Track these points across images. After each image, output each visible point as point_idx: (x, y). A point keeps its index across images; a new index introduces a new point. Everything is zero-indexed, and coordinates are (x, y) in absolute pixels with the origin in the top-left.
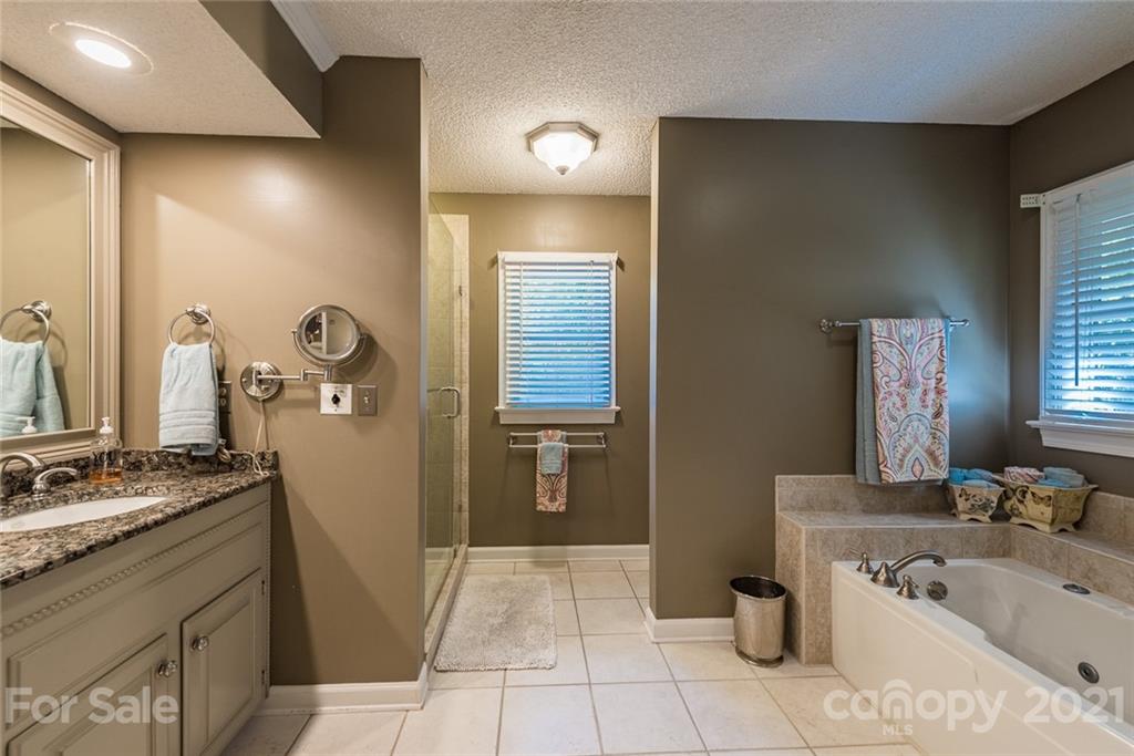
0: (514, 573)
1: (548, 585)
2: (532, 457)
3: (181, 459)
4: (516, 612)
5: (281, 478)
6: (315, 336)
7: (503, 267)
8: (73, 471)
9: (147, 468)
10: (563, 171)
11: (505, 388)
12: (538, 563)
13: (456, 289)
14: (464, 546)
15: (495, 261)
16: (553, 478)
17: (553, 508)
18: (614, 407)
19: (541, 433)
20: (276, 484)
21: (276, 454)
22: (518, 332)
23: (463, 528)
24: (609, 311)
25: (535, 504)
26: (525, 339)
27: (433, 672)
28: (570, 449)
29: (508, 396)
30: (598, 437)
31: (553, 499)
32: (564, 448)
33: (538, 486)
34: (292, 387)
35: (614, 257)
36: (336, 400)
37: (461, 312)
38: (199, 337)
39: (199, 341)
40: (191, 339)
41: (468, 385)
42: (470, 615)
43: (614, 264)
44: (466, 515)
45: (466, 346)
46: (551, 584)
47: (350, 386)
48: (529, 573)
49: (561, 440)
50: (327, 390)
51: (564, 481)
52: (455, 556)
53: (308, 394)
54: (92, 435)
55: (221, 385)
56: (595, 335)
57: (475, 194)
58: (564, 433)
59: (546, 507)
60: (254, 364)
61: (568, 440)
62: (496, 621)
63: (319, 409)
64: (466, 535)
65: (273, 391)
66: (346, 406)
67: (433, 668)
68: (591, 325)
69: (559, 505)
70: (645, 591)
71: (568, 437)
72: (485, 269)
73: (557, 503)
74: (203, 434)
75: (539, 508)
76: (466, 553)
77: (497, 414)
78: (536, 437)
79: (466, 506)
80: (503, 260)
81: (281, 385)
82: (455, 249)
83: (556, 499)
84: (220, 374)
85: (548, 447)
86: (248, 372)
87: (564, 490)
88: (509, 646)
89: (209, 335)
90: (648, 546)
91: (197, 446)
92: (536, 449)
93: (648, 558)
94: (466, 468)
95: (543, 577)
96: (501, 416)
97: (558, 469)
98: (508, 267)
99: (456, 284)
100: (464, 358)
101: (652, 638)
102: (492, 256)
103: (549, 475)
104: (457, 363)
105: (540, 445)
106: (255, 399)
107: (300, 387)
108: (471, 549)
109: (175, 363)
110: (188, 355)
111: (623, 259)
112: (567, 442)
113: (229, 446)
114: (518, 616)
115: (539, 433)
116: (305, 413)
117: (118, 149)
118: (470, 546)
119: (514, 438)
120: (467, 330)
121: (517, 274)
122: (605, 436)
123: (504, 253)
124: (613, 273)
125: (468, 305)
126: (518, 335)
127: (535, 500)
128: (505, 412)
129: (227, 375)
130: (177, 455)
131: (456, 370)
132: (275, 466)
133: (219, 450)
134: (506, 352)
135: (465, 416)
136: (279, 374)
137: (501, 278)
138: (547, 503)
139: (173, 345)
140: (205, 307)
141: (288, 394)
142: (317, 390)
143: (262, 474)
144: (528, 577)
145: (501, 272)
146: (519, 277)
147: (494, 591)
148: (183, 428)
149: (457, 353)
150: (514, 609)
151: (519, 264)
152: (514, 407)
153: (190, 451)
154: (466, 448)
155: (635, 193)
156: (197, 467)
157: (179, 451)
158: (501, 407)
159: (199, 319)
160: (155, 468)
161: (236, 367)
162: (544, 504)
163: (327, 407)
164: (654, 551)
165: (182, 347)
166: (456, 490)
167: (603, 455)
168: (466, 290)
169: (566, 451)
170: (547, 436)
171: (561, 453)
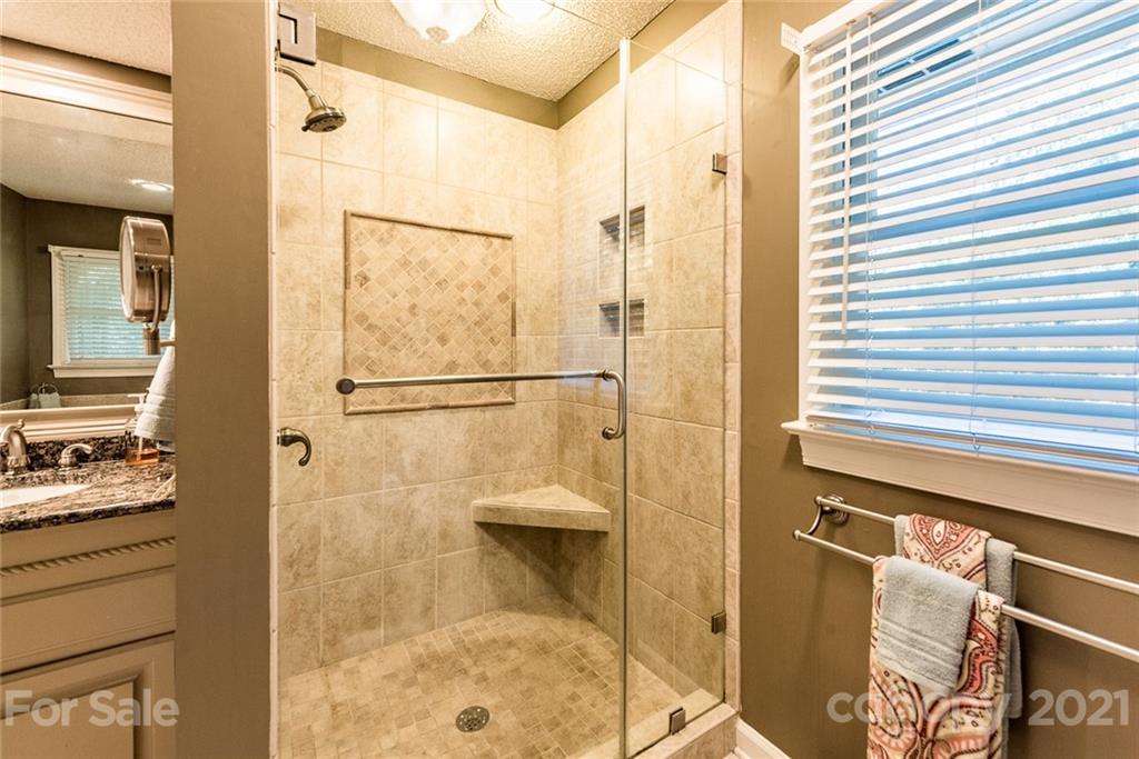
19: (908, 523)
32: (978, 610)
41: (737, 366)
44: (735, 645)
77: (794, 439)
78: (889, 531)
96: (803, 445)
105: (884, 566)
123: (808, 29)
128: (815, 439)
152: (834, 428)
169: (988, 619)
170: (924, 537)
171: (957, 624)
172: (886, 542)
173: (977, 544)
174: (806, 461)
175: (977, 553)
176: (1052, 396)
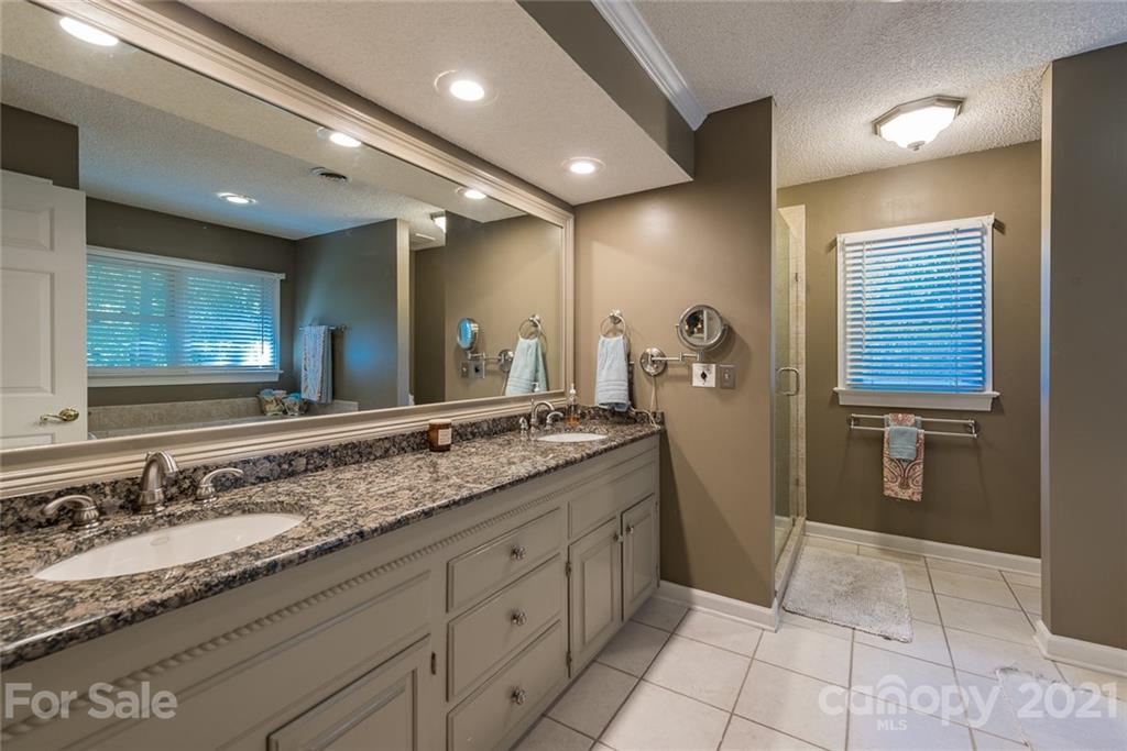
0: (858, 554)
1: (900, 572)
2: (879, 439)
3: (606, 413)
4: (864, 587)
5: (666, 432)
6: (699, 329)
7: (843, 250)
8: (561, 415)
9: (588, 417)
10: (917, 147)
11: (845, 369)
12: (886, 550)
13: (792, 276)
14: (801, 520)
15: (834, 244)
16: (905, 464)
17: (905, 495)
18: (989, 391)
19: (888, 417)
20: (663, 435)
21: (662, 414)
22: (860, 312)
23: (800, 502)
24: (982, 283)
25: (882, 489)
26: (868, 319)
27: (782, 611)
28: (926, 435)
29: (849, 377)
30: (966, 425)
31: (904, 485)
32: (918, 434)
33: (886, 470)
34: (673, 366)
35: (989, 220)
36: (704, 376)
37: (797, 297)
38: (615, 332)
39: (615, 335)
40: (611, 334)
41: (804, 366)
42: (813, 577)
43: (990, 228)
44: (803, 489)
45: (802, 329)
46: (904, 572)
47: (714, 366)
48: (875, 557)
49: (915, 425)
50: (697, 369)
51: (919, 469)
52: (794, 525)
53: (684, 371)
54: (562, 394)
55: (629, 365)
56: (959, 311)
57: (813, 183)
58: (919, 418)
59: (896, 493)
60: (648, 350)
61: (924, 425)
62: (841, 589)
63: (691, 381)
64: (803, 508)
65: (661, 369)
66: (711, 381)
67: (782, 607)
68: (956, 300)
69: (913, 493)
70: (1035, 606)
71: (923, 422)
72: (823, 253)
73: (910, 491)
74: (622, 397)
75: (887, 493)
76: (804, 525)
77: (836, 394)
78: (883, 419)
79: (803, 480)
80: (843, 243)
81: (666, 365)
82: (791, 240)
83: (908, 487)
84: (628, 356)
85: (897, 431)
86: (645, 355)
87: (920, 479)
88: (856, 612)
89: (622, 331)
90: (1039, 561)
91: (617, 404)
92: (883, 433)
93: (1040, 575)
94: (803, 445)
95: (892, 564)
96: (840, 397)
97: (910, 455)
98: (848, 249)
99: (792, 270)
100: (800, 340)
101: (1045, 653)
102: (830, 240)
103: (899, 460)
104: (793, 345)
105: (887, 429)
106: (648, 374)
107: (679, 366)
108: (807, 522)
109: (604, 350)
110: (611, 344)
111: (1002, 220)
112: (923, 428)
113: (634, 405)
114: (866, 591)
115: (885, 416)
116: (683, 386)
117: (573, 216)
118: (807, 519)
119: (856, 419)
120: (803, 314)
121: (860, 254)
122: (976, 425)
123: (843, 235)
124: (988, 239)
125: (804, 290)
126: (860, 316)
127: (883, 484)
128: (843, 392)
129: (631, 358)
130: (604, 410)
131: (792, 352)
132: (662, 423)
133: (629, 408)
134: (846, 333)
135: (802, 395)
136: (664, 356)
137: (840, 260)
138: (897, 489)
139: (602, 338)
140: (618, 312)
141: (670, 371)
142: (690, 369)
143: (657, 427)
144: (874, 560)
145: (840, 255)
146: (861, 257)
147: (836, 563)
148: (612, 392)
149: (792, 335)
150: (859, 583)
151: (861, 244)
152: (857, 387)
153: (613, 408)
154: (803, 425)
155: (1021, 141)
156: (615, 419)
157: (605, 407)
158: (840, 387)
159: (615, 320)
160: (593, 418)
161: (638, 352)
162: (893, 489)
163: (697, 382)
164: (1048, 568)
165: (608, 340)
166: (793, 464)
167: (975, 446)
168: (802, 276)
169: (922, 436)
170: (896, 420)
171: (915, 439)
172: (882, 423)
173: (912, 418)
174: (841, 403)
175: (913, 421)
176: (927, 372)
